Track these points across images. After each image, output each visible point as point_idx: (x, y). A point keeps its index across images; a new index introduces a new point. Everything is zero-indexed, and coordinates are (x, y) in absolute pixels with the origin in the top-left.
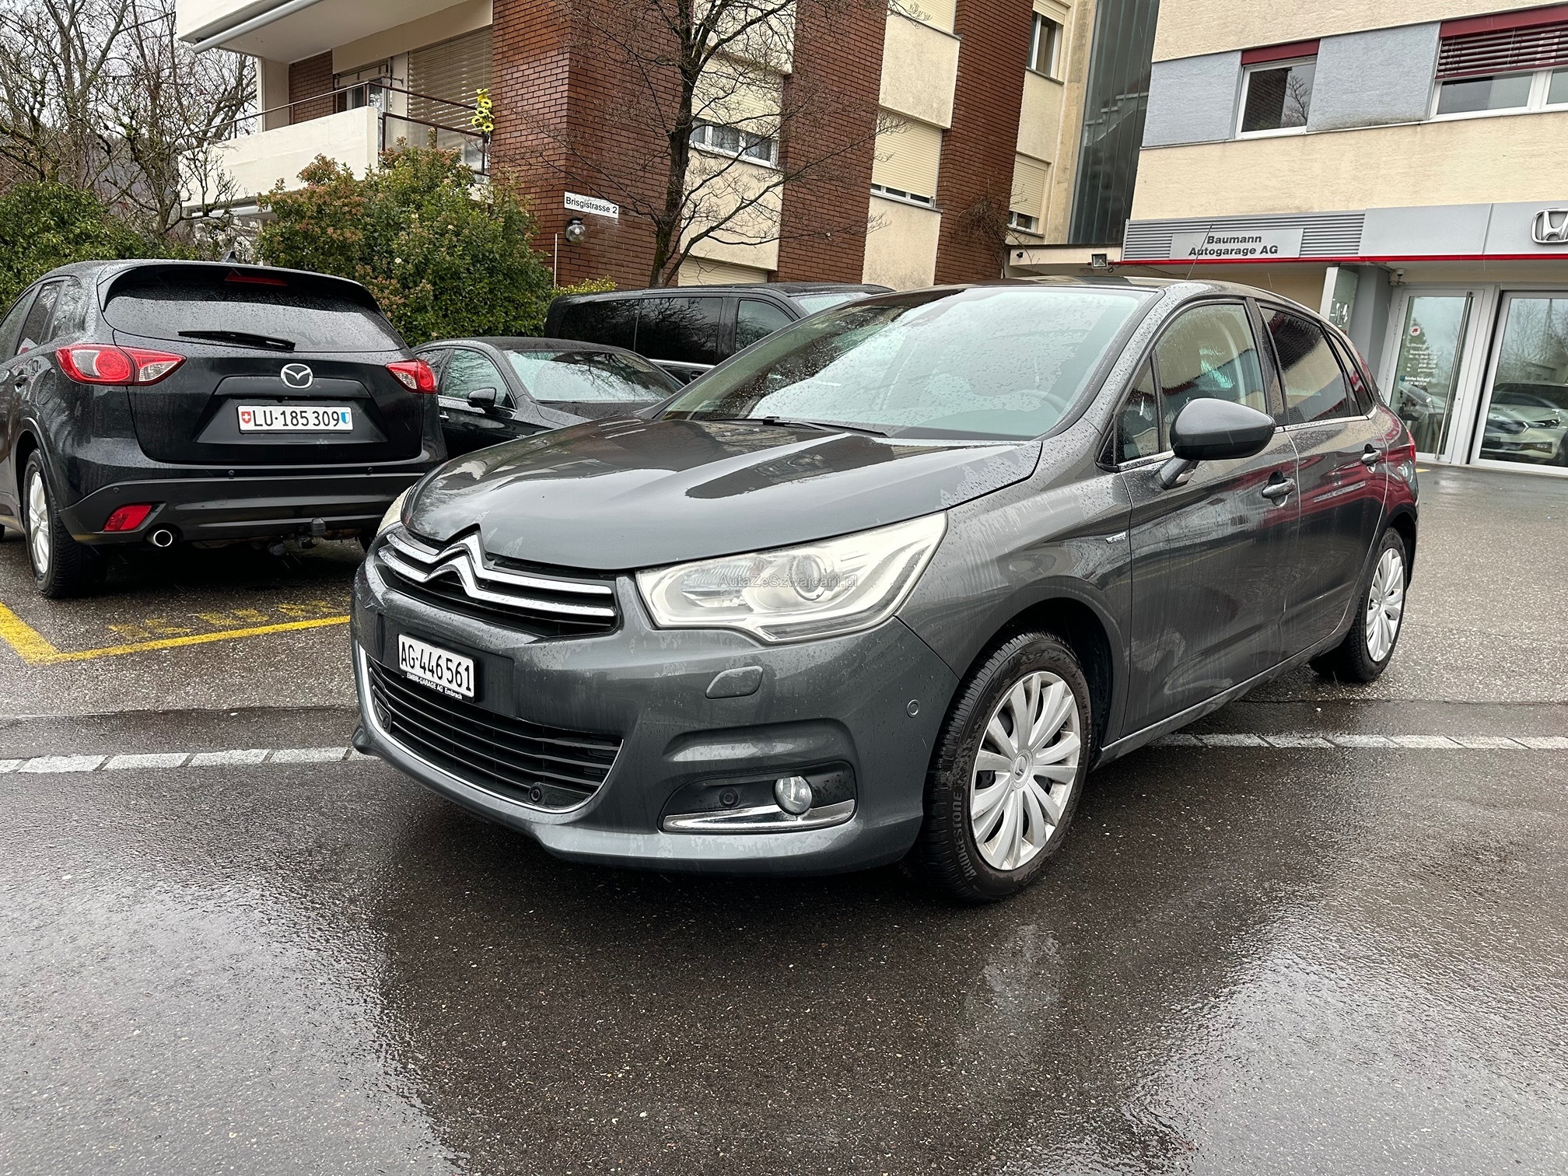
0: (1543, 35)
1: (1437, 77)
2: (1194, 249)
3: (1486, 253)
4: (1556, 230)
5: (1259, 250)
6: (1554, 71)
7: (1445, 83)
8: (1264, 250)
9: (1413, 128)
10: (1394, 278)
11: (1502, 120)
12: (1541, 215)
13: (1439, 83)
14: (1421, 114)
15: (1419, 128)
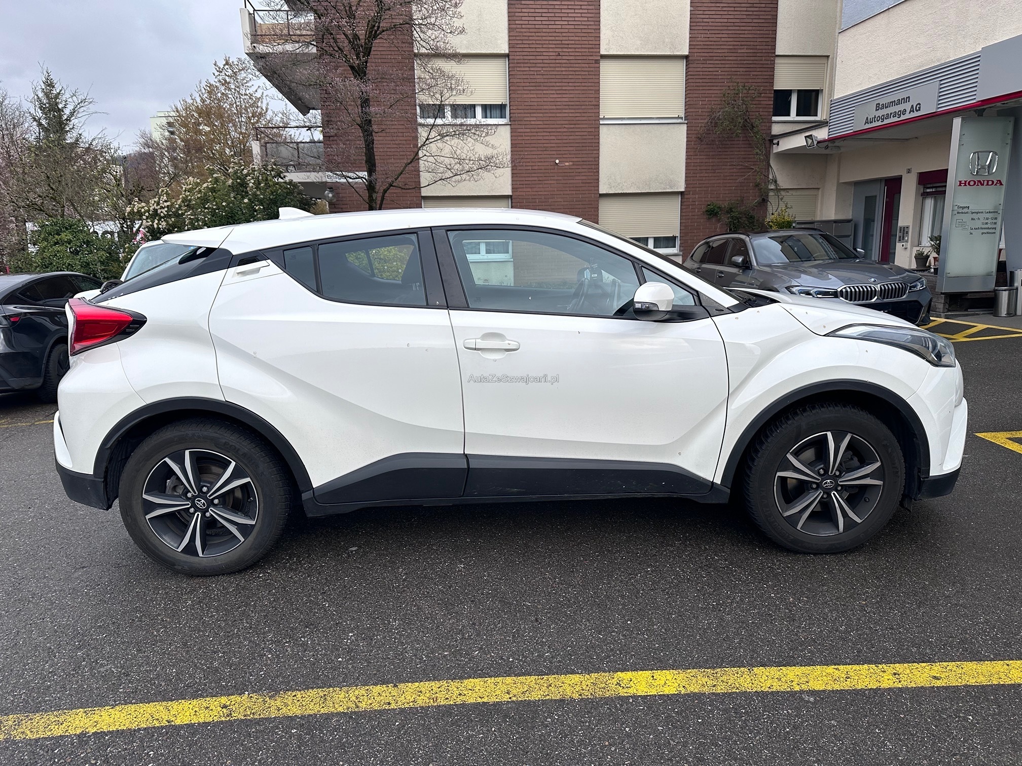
2: (867, 118)
5: (908, 111)
8: (912, 111)
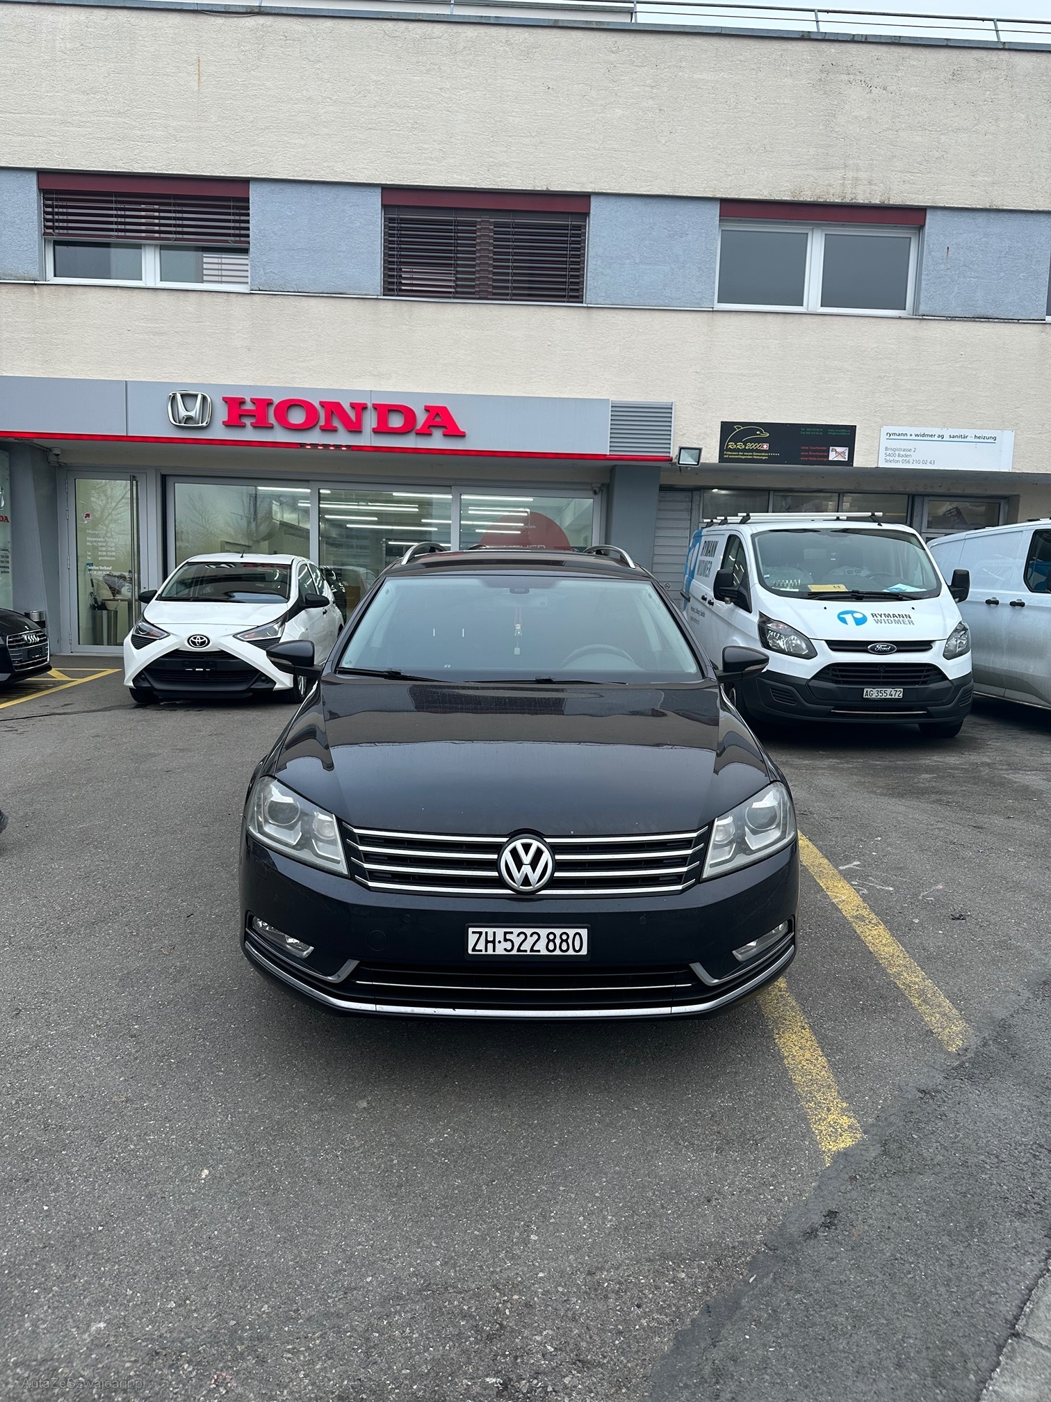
0: (143, 206)
1: (45, 234)
3: (129, 435)
4: (192, 414)
6: (162, 248)
7: (56, 243)
9: (29, 287)
10: (52, 458)
11: (119, 291)
12: (174, 398)
13: (49, 241)
14: (35, 272)
15: (35, 289)
